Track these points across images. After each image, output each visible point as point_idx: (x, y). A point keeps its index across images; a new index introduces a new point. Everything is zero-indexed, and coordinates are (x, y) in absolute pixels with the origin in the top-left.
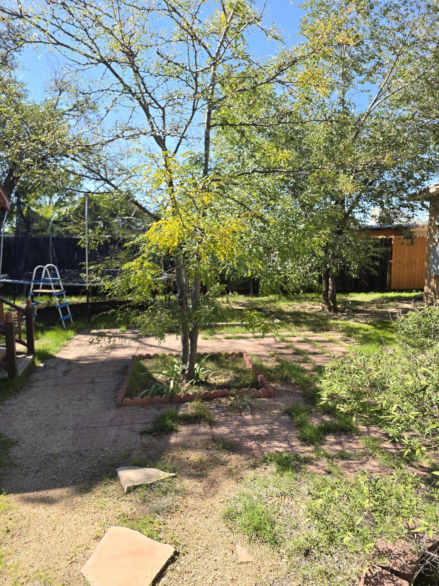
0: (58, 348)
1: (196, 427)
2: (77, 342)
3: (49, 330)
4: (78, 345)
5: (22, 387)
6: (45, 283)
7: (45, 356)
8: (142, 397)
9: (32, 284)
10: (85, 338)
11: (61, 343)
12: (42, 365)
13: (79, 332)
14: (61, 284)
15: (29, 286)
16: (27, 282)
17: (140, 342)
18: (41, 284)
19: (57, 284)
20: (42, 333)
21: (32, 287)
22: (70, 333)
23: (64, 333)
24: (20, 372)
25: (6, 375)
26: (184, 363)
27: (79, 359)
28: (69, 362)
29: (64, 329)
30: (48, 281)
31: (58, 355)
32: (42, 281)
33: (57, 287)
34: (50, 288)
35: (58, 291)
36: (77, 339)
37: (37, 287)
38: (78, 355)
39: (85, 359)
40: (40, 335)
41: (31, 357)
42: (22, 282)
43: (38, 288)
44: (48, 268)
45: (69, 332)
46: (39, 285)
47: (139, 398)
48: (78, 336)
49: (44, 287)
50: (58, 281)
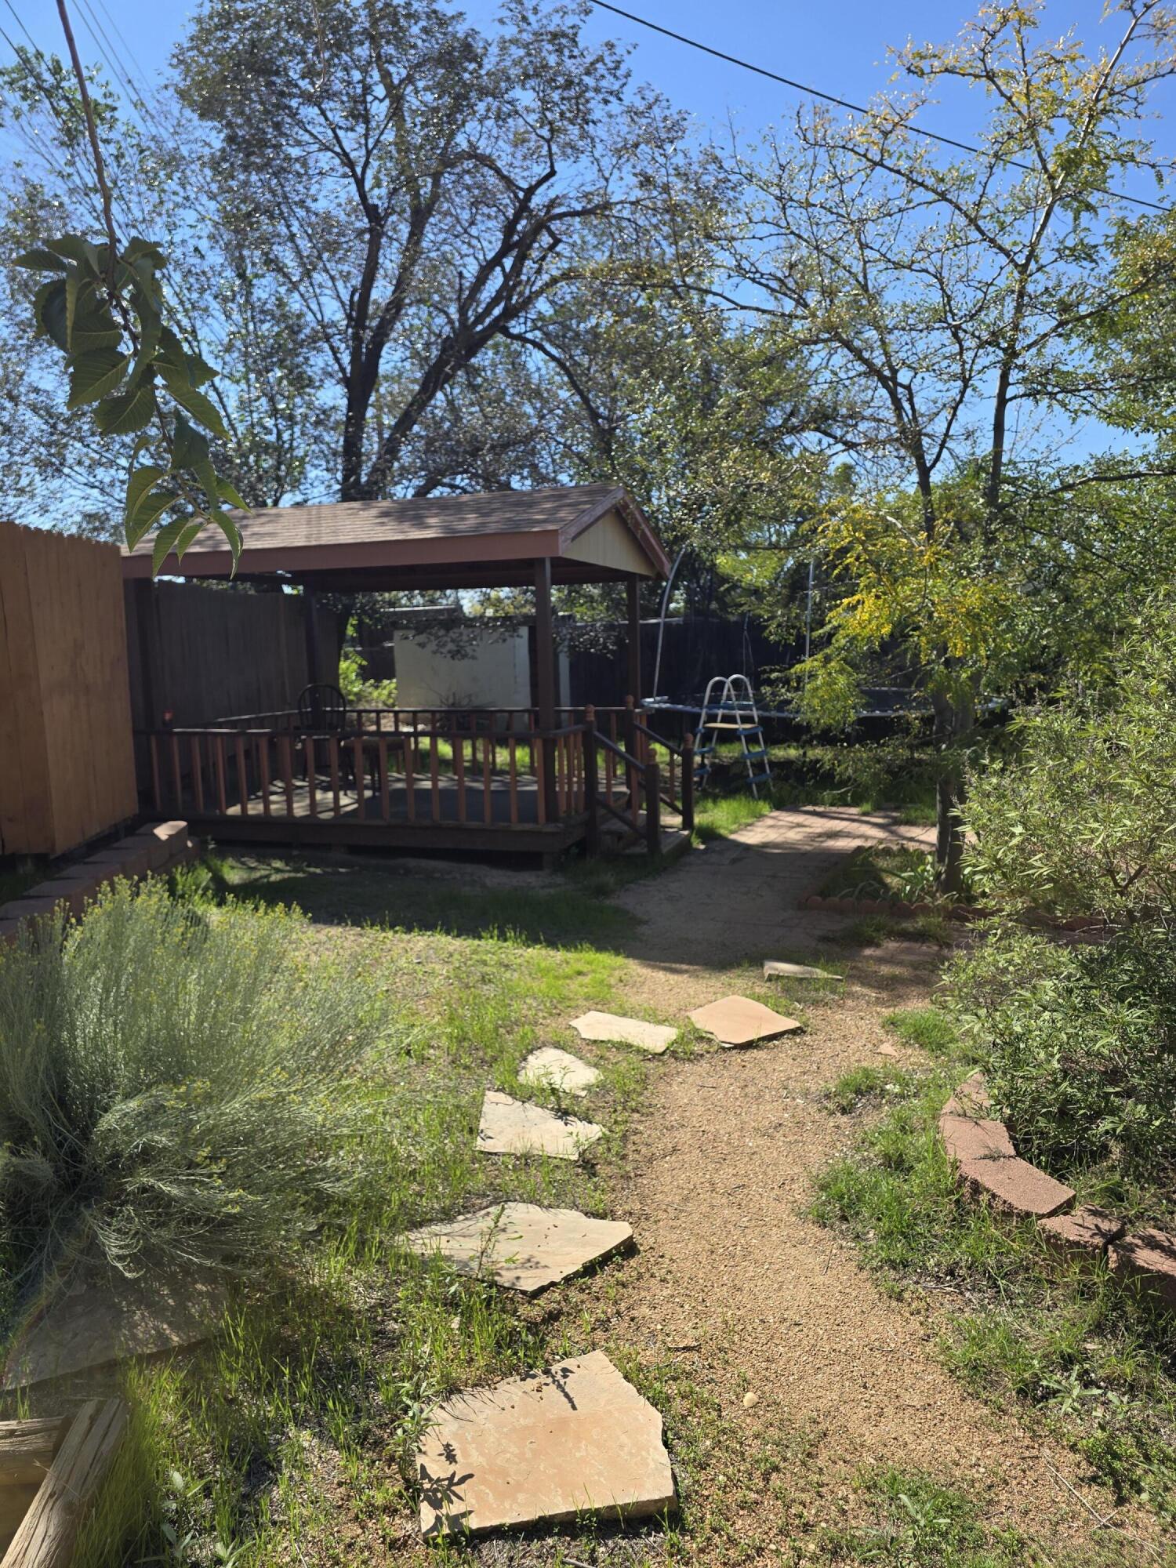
0: (734, 827)
1: (917, 945)
2: (770, 822)
3: (725, 798)
4: (771, 826)
5: (665, 869)
6: (727, 712)
7: (709, 835)
8: (842, 898)
9: (704, 712)
10: (787, 818)
11: (743, 821)
12: (702, 847)
13: (780, 805)
14: (755, 713)
15: (699, 715)
16: (696, 710)
17: (892, 832)
18: (720, 712)
19: (747, 712)
20: (715, 802)
21: (703, 718)
22: (764, 807)
23: (752, 804)
24: (665, 848)
25: (645, 850)
26: (941, 860)
27: (765, 845)
28: (747, 847)
29: (753, 797)
30: (732, 708)
31: (732, 837)
32: (724, 708)
33: (746, 719)
34: (732, 720)
35: (748, 726)
36: (773, 818)
37: (712, 718)
38: (767, 840)
39: (776, 845)
40: (710, 805)
41: (686, 833)
42: (688, 708)
43: (715, 721)
44: (733, 682)
45: (761, 803)
46: (716, 716)
47: (836, 899)
48: (776, 814)
49: (725, 719)
50: (748, 708)
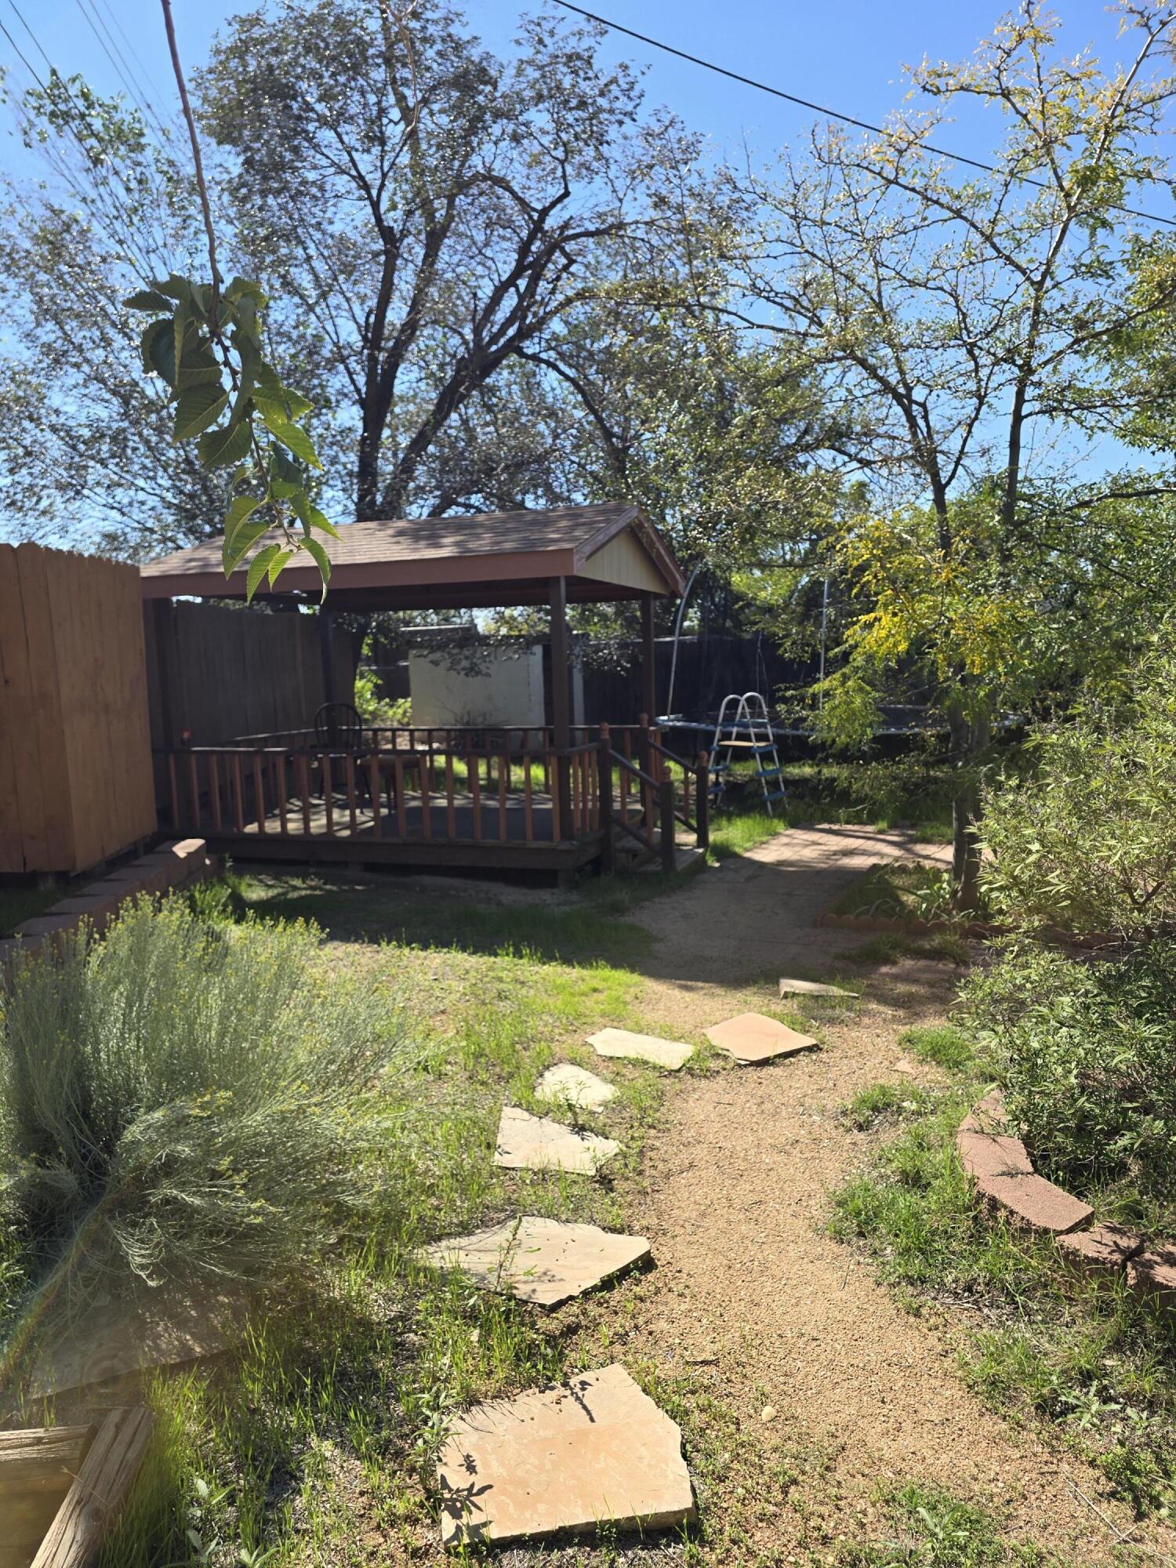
0: (748, 845)
1: (933, 963)
2: (785, 840)
3: (740, 815)
4: (786, 844)
5: (680, 886)
6: (741, 729)
7: (724, 852)
8: (858, 915)
9: (718, 730)
10: (802, 836)
11: (757, 839)
12: (717, 865)
13: (794, 824)
14: (770, 731)
15: (713, 733)
16: (711, 728)
17: (908, 850)
18: (735, 730)
19: (762, 730)
20: (729, 820)
21: (718, 735)
22: (779, 826)
23: (767, 822)
24: (680, 866)
25: (660, 868)
26: (957, 878)
27: (781, 863)
28: (762, 865)
29: (768, 815)
30: (746, 726)
31: (747, 855)
32: (738, 726)
33: (760, 737)
34: (747, 738)
35: (762, 744)
36: (788, 836)
37: (727, 736)
38: (782, 857)
39: (791, 863)
40: (724, 823)
41: (701, 850)
42: (703, 726)
43: (730, 739)
44: (747, 700)
45: (776, 821)
46: (731, 733)
47: (852, 917)
48: (791, 832)
49: (740, 737)
50: (763, 725)
